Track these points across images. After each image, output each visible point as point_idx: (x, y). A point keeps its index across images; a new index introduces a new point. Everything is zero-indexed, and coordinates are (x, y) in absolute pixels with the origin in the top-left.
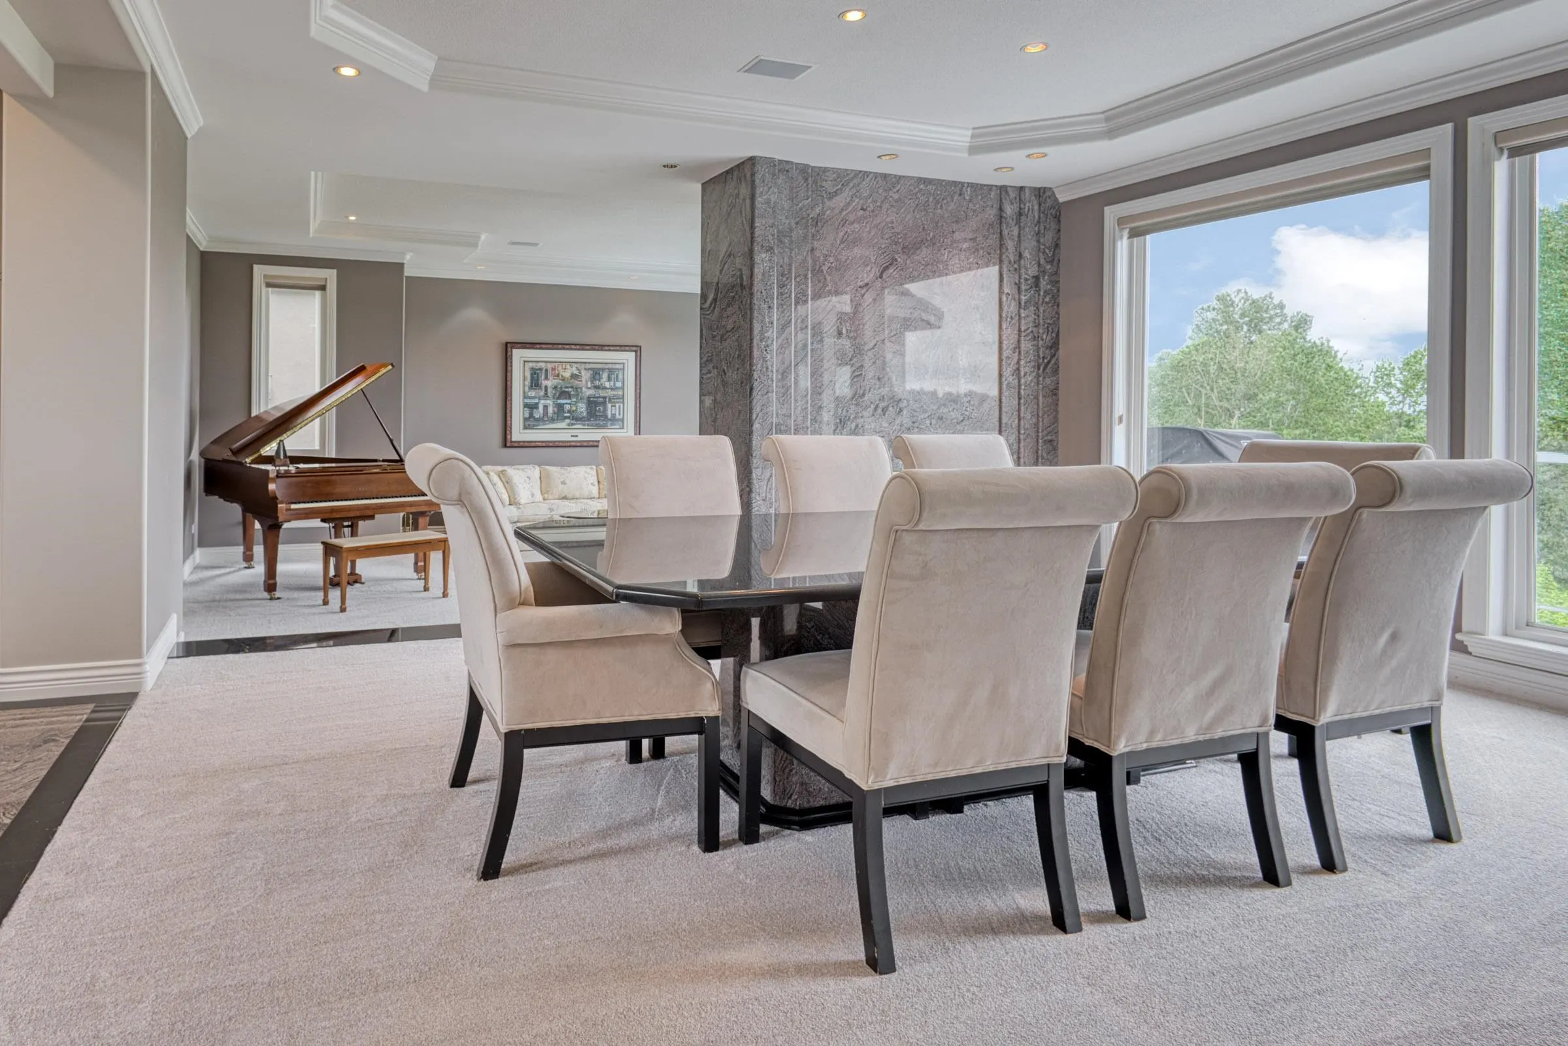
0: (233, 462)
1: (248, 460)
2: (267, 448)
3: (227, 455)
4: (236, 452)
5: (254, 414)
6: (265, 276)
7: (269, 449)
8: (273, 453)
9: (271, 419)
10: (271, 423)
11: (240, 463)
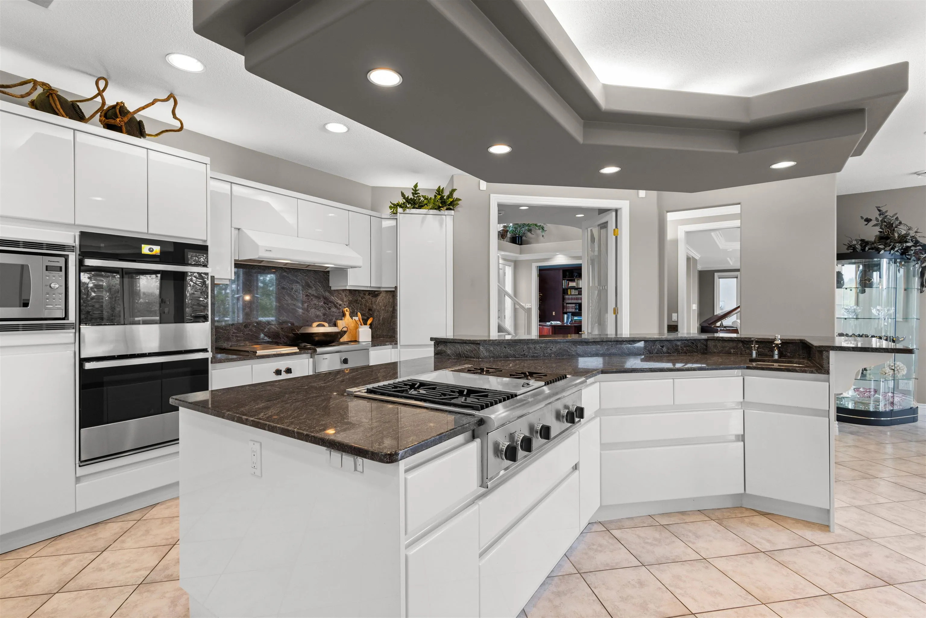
0: (708, 327)
1: (713, 326)
2: (718, 323)
3: (707, 325)
4: (709, 324)
5: (715, 314)
6: (718, 276)
7: (718, 324)
8: (719, 325)
9: (720, 316)
10: (720, 317)
11: (711, 327)
